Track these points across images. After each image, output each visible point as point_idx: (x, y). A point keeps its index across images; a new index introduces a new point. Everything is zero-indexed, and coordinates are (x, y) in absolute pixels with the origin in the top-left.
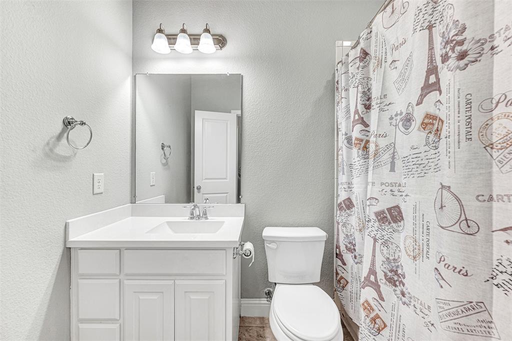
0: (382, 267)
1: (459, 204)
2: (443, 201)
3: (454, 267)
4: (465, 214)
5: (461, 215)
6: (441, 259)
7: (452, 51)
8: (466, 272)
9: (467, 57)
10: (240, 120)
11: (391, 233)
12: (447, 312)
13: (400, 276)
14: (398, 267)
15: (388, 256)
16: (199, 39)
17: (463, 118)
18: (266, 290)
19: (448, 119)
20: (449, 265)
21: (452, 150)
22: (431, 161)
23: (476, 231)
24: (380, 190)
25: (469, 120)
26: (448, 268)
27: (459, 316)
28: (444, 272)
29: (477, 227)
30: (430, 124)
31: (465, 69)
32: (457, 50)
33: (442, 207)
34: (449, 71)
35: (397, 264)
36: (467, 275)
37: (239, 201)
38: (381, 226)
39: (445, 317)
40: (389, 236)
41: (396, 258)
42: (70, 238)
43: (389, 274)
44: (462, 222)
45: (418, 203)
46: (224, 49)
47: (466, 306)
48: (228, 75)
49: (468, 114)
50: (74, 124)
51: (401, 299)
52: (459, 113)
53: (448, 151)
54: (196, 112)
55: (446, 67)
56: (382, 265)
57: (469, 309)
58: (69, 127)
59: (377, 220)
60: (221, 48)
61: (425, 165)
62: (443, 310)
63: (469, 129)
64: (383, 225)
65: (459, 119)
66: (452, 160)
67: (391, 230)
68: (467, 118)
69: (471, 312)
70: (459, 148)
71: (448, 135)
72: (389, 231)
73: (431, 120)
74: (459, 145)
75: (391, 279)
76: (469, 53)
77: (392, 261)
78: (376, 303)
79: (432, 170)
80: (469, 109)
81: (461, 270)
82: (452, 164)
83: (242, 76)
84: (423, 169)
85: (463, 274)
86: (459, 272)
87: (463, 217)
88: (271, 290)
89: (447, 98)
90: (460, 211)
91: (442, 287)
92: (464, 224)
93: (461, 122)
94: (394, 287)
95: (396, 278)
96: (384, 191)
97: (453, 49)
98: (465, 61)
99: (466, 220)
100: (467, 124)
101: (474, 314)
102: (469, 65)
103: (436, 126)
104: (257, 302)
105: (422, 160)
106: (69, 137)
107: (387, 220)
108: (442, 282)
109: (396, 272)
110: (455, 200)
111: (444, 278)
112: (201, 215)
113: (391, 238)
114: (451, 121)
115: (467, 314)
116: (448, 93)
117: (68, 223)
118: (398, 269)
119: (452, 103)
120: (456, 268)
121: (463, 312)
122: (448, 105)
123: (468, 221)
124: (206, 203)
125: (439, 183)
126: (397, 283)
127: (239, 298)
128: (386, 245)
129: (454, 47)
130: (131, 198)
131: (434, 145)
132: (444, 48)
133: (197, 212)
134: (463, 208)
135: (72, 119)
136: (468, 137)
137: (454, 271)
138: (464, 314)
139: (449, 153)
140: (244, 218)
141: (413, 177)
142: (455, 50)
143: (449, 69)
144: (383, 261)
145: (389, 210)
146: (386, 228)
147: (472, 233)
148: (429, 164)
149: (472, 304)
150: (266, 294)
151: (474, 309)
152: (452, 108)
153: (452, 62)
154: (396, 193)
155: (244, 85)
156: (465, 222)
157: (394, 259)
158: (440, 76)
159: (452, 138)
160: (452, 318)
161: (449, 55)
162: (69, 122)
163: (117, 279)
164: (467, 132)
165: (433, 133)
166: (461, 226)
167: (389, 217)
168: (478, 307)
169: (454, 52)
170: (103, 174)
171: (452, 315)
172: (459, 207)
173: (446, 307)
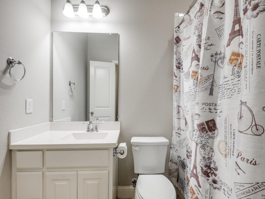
0: (200, 163)
1: (252, 114)
2: (242, 113)
3: (247, 159)
4: (255, 121)
5: (252, 122)
6: (238, 154)
7: (249, 5)
8: (255, 162)
9: (259, 8)
10: (117, 67)
11: (207, 139)
12: (242, 191)
13: (212, 169)
14: (211, 163)
15: (204, 156)
16: (92, 8)
17: (255, 52)
18: (133, 180)
19: (246, 54)
20: (244, 158)
21: (248, 76)
22: (235, 86)
23: (262, 133)
24: (202, 108)
25: (259, 53)
26: (243, 160)
27: (250, 194)
28: (241, 163)
29: (263, 130)
30: (235, 59)
31: (257, 16)
32: (252, 4)
33: (241, 118)
34: (247, 19)
35: (210, 161)
36: (255, 164)
37: (117, 119)
38: (201, 134)
39: (241, 195)
40: (206, 141)
41: (210, 156)
42: (11, 143)
43: (205, 168)
44: (253, 127)
45: (227, 116)
46: (108, 16)
47: (254, 186)
48: (110, 34)
49: (259, 49)
50: (14, 63)
51: (213, 186)
52: (253, 49)
53: (246, 77)
54: (90, 61)
55: (246, 17)
56: (200, 162)
57: (257, 188)
58: (11, 65)
59: (198, 130)
60: (106, 15)
61: (232, 89)
62: (239, 190)
63: (259, 60)
64: (202, 133)
65: (253, 53)
66: (248, 83)
67: (208, 137)
68: (258, 51)
69: (258, 190)
70: (252, 74)
71: (246, 65)
72: (206, 138)
73: (236, 57)
74: (252, 72)
75: (206, 172)
76: (259, 5)
77: (207, 159)
78: (196, 189)
79: (236, 92)
80: (259, 45)
81: (252, 161)
82: (248, 85)
83: (119, 35)
84: (230, 92)
85: (253, 164)
86: (251, 163)
87: (254, 124)
88: (136, 180)
89: (246, 39)
90: (252, 119)
91: (239, 174)
92: (254, 128)
93: (253, 55)
94: (207, 178)
95: (209, 171)
96: (204, 109)
97: (250, 3)
98: (257, 11)
99: (256, 125)
100: (258, 57)
101: (260, 191)
102: (259, 14)
103: (239, 61)
104: (127, 188)
105: (230, 86)
106: (11, 73)
107: (205, 130)
108: (239, 171)
109: (209, 167)
110: (249, 111)
111: (241, 168)
112: (94, 129)
113: (207, 143)
114: (248, 55)
115: (256, 191)
116: (247, 35)
117: (10, 132)
118: (210, 165)
119: (249, 42)
120: (248, 160)
121: (253, 190)
122: (246, 44)
123: (257, 126)
124: (97, 121)
125: (239, 101)
126: (210, 175)
127: (116, 186)
128: (203, 148)
129: (250, 2)
130: (50, 118)
131: (238, 74)
132: (245, 4)
133: (91, 127)
134: (254, 117)
135: (13, 60)
136: (258, 65)
137: (247, 162)
138: (254, 192)
139: (246, 78)
140: (120, 131)
141: (225, 98)
142: (251, 4)
143: (247, 18)
144: (201, 160)
145: (207, 122)
146: (204, 135)
147: (259, 134)
148: (234, 89)
149: (259, 184)
150: (133, 182)
151: (260, 187)
152: (249, 46)
153: (249, 13)
154: (213, 110)
155: (120, 41)
156: (255, 126)
157: (208, 158)
158: (242, 24)
159: (248, 67)
160: (245, 195)
161: (248, 8)
162: (11, 61)
163: (41, 171)
164: (257, 62)
165: (237, 66)
166: (252, 130)
167: (207, 128)
168: (262, 186)
169: (250, 5)
170: (32, 100)
171: (246, 193)
172: (251, 116)
173: (241, 188)
